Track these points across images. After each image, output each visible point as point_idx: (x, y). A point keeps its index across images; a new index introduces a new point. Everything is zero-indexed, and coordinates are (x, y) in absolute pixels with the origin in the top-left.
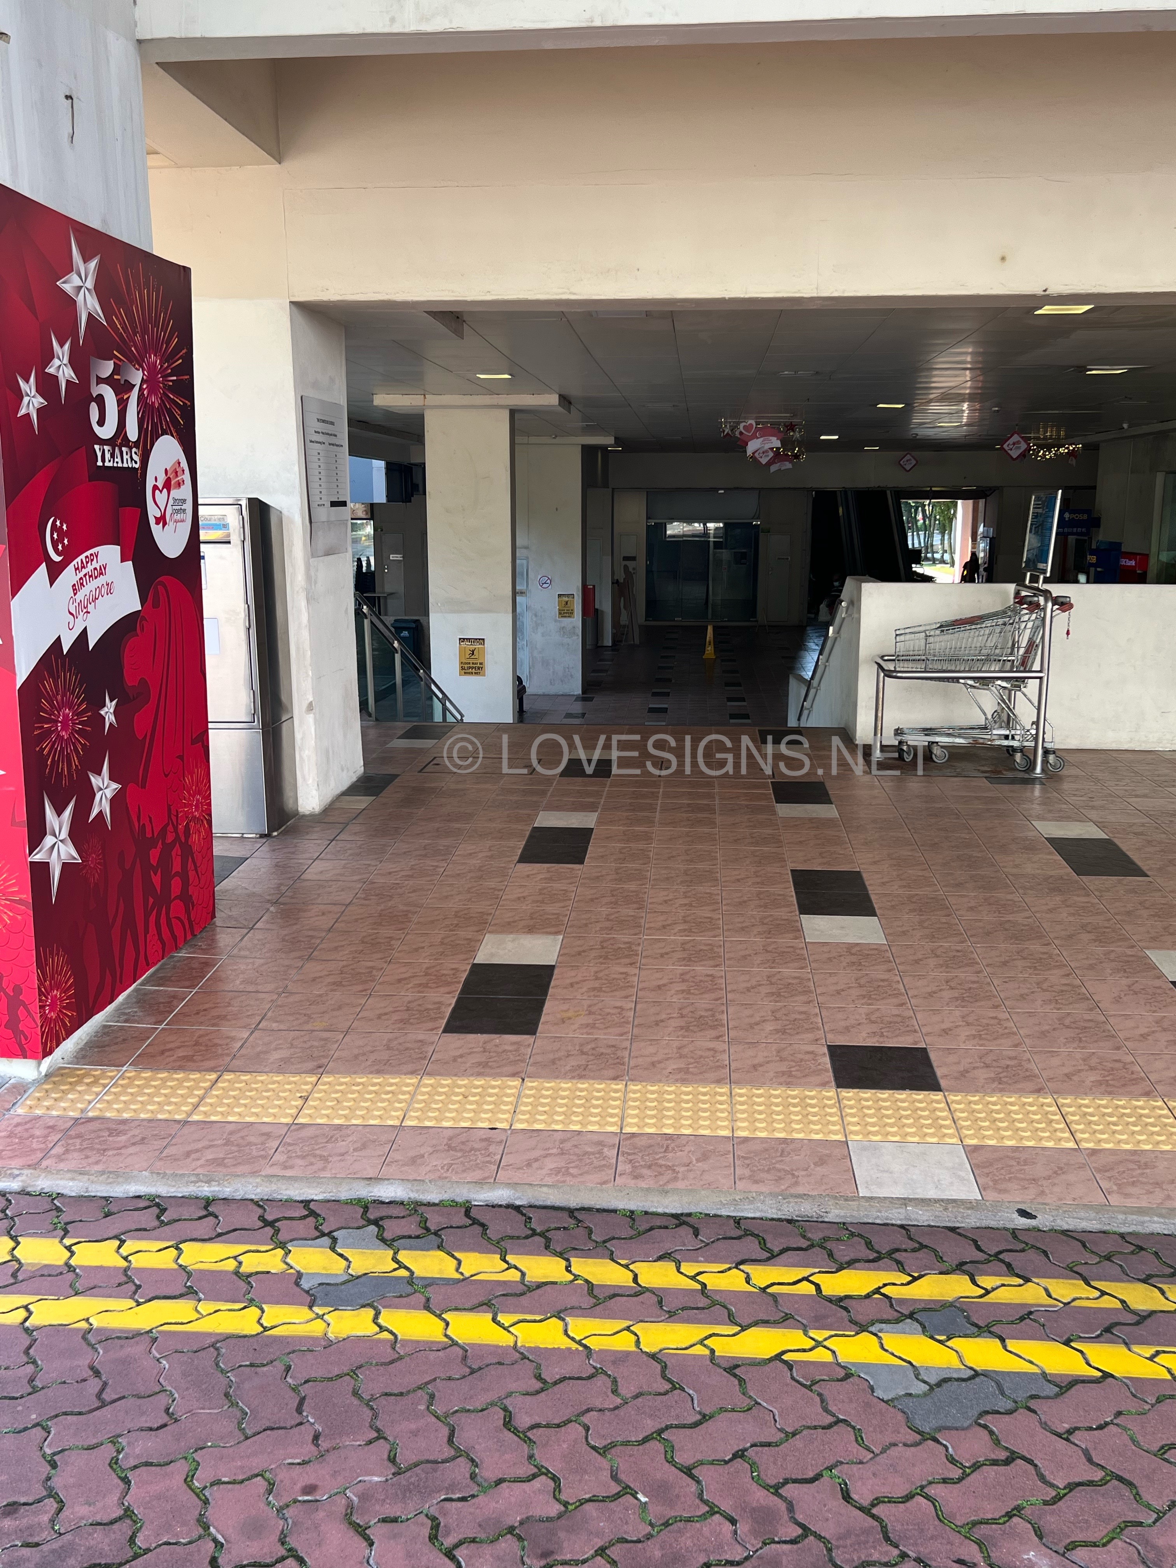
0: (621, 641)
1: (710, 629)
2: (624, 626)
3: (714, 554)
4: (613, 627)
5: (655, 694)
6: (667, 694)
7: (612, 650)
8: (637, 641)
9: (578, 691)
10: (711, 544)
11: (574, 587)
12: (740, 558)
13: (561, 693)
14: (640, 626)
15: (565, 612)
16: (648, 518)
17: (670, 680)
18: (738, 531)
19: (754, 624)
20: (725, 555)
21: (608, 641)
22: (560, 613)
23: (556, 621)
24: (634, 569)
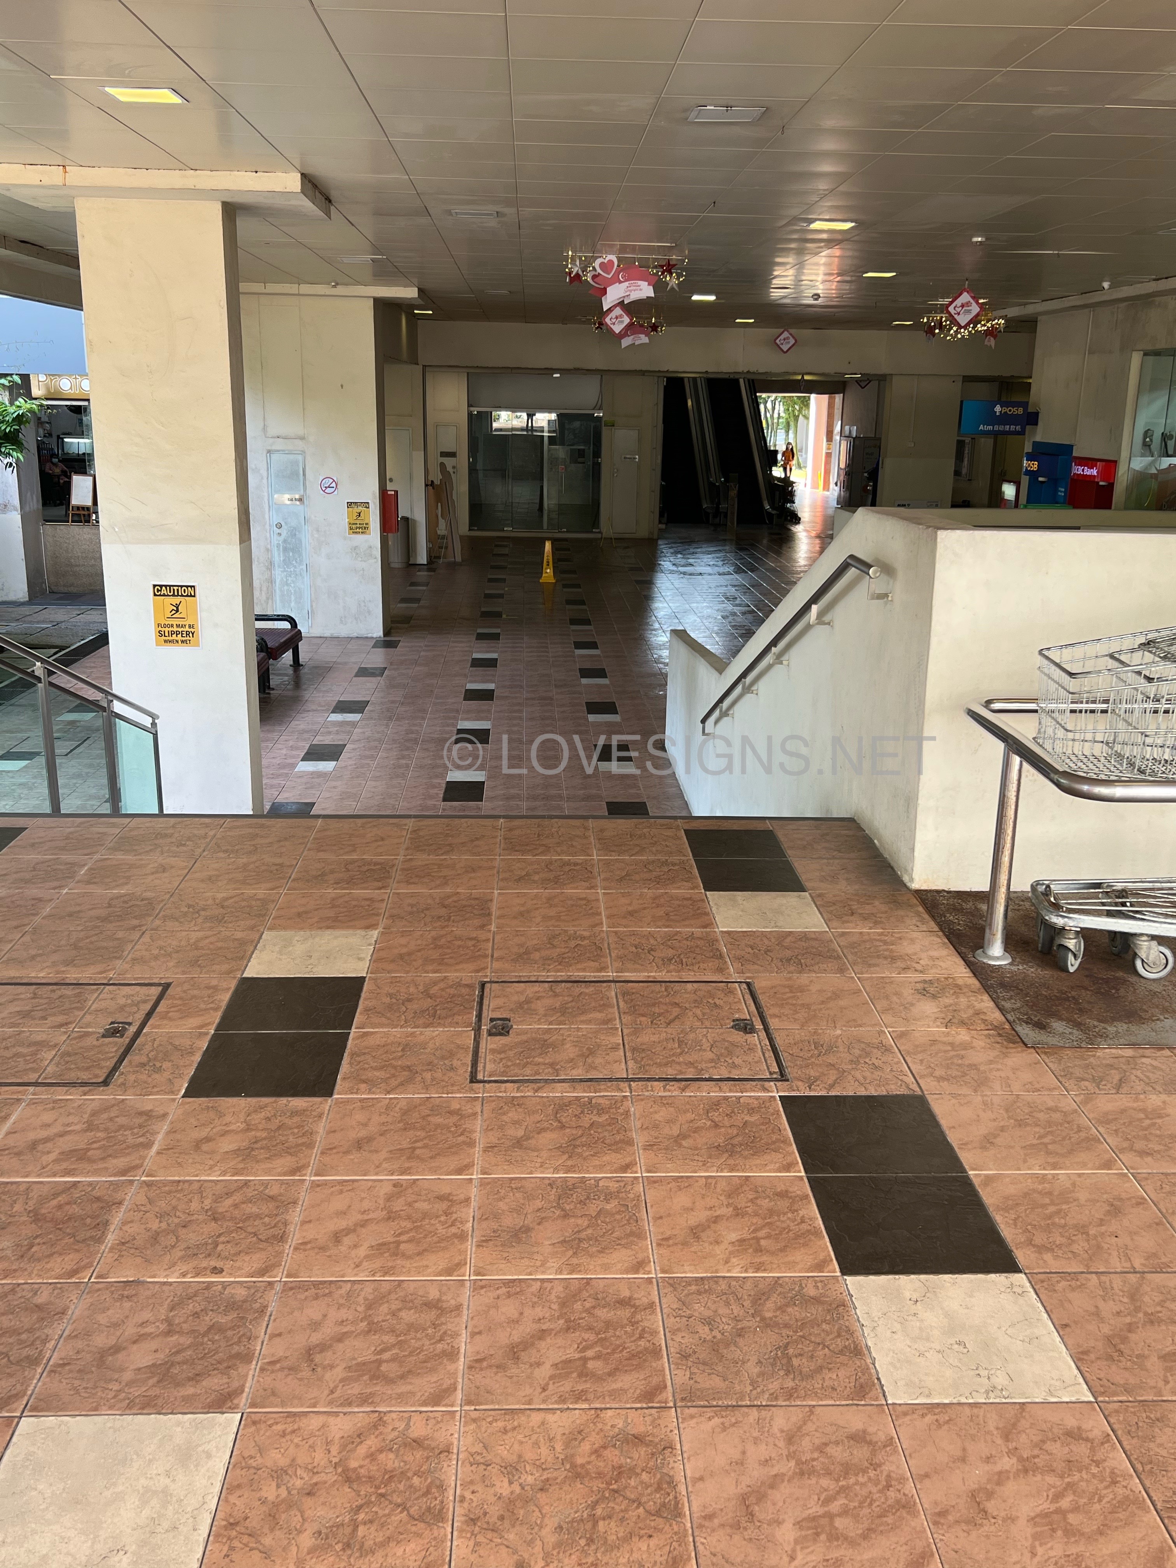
0: (439, 558)
1: (548, 546)
2: (443, 537)
3: (549, 450)
4: (429, 540)
5: (481, 637)
6: (495, 637)
7: (429, 570)
8: (459, 559)
9: (378, 631)
10: (546, 440)
11: (370, 493)
12: (577, 456)
13: (355, 635)
14: (461, 537)
15: (358, 527)
16: (470, 405)
17: (499, 615)
18: (577, 424)
19: (599, 536)
20: (561, 452)
21: (422, 558)
22: (351, 529)
23: (345, 538)
24: (454, 467)
